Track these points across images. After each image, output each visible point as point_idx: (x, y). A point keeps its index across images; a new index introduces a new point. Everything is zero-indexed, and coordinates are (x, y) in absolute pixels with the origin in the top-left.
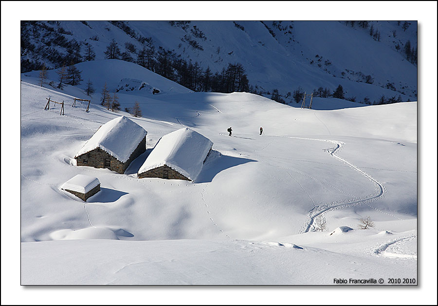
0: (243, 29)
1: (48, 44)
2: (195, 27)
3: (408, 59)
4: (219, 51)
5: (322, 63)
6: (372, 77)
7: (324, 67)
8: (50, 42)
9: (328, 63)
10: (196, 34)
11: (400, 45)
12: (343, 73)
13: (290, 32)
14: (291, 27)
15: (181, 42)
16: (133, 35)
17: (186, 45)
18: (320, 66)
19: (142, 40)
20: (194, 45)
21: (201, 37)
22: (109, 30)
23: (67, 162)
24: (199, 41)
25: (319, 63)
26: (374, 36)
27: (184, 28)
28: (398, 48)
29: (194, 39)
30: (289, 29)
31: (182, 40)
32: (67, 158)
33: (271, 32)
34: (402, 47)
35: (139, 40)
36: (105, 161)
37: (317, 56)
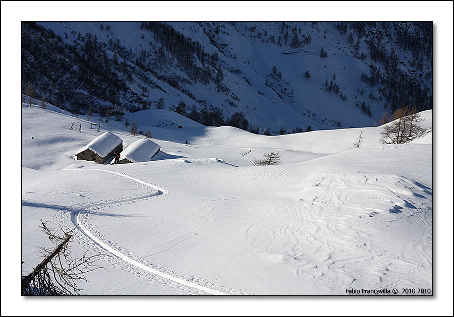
0: (263, 95)
1: (131, 102)
2: (233, 94)
3: (363, 112)
4: (247, 108)
5: (311, 115)
6: (341, 123)
7: (312, 117)
8: (132, 101)
9: (314, 115)
10: (233, 98)
11: (359, 104)
12: (323, 121)
13: (291, 96)
14: (292, 93)
15: (223, 102)
16: (194, 98)
17: (226, 104)
18: (309, 116)
19: (200, 102)
20: (232, 104)
21: (236, 99)
22: (179, 95)
23: (72, 158)
24: (235, 102)
25: (309, 115)
26: (343, 98)
27: (226, 94)
28: (357, 105)
29: (232, 100)
30: (290, 94)
31: (224, 101)
32: (72, 155)
33: (280, 96)
34: (360, 105)
35: (198, 102)
36: (93, 157)
37: (308, 110)
